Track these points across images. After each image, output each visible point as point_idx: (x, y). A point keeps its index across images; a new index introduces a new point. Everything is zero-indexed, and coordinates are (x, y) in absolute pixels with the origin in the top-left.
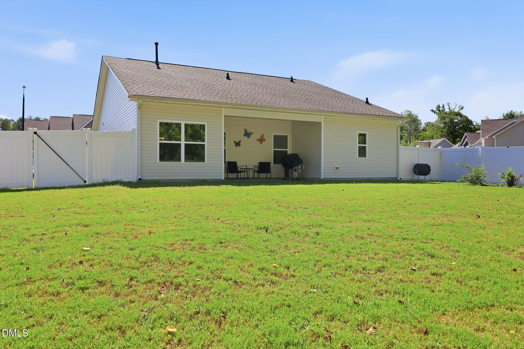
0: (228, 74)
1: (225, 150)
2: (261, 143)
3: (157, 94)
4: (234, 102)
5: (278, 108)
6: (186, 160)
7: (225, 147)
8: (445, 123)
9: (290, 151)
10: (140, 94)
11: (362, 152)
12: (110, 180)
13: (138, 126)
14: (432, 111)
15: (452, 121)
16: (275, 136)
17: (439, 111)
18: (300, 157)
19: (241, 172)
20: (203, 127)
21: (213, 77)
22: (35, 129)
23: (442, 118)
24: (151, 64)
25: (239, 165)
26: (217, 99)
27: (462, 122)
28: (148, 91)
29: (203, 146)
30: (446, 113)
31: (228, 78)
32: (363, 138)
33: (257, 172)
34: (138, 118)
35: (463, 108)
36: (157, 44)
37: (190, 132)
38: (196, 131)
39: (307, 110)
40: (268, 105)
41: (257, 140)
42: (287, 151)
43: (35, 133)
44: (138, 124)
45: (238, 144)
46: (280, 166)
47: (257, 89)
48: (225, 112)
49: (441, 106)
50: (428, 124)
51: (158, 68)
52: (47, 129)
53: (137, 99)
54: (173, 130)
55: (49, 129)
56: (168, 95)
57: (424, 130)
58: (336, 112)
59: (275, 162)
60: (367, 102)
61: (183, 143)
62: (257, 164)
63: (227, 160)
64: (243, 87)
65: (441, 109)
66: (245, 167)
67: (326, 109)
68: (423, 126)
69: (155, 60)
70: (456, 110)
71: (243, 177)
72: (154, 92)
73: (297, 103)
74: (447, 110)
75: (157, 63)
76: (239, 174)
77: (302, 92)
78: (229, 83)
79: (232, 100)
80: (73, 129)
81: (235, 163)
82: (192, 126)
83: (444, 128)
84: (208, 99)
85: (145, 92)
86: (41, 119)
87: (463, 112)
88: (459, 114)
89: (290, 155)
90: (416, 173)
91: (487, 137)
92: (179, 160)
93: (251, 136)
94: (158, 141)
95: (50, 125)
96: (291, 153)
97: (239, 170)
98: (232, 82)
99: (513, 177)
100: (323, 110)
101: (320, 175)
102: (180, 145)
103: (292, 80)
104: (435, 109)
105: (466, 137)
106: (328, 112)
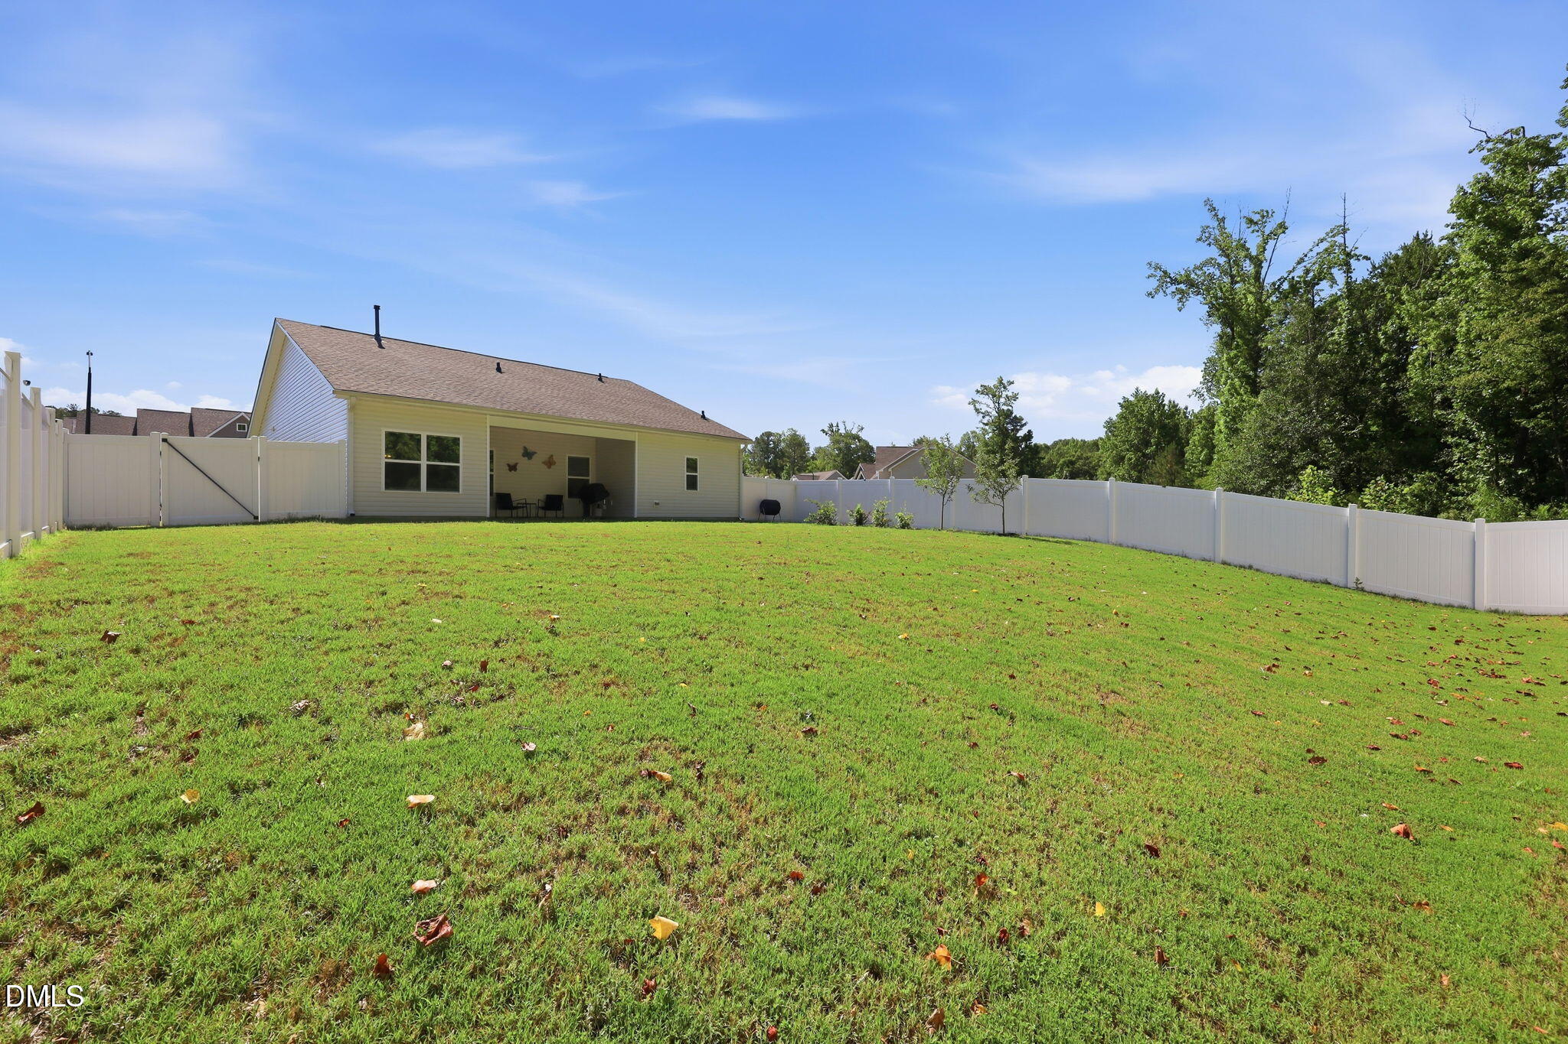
0: (498, 364)
1: (491, 476)
2: (549, 467)
3: (382, 391)
4: (505, 407)
5: (571, 419)
6: (430, 487)
7: (491, 470)
8: (839, 449)
9: (592, 479)
10: (352, 389)
11: (692, 483)
12: (300, 516)
13: (349, 436)
14: (823, 431)
15: (848, 446)
16: (570, 458)
17: (832, 431)
18: (606, 488)
19: (516, 508)
20: (456, 441)
21: (474, 367)
22: (165, 434)
23: (835, 442)
24: (367, 338)
25: (514, 498)
26: (479, 402)
27: (861, 448)
28: (366, 385)
29: (457, 469)
30: (841, 434)
31: (499, 369)
32: (692, 465)
33: (543, 508)
34: (350, 423)
35: (862, 429)
36: (377, 308)
37: (434, 448)
38: (447, 448)
39: (613, 424)
40: (556, 414)
41: (544, 463)
42: (588, 480)
43: (165, 440)
44: (349, 433)
45: (512, 468)
46: (576, 501)
47: (543, 390)
48: (491, 421)
49: (835, 425)
50: (819, 450)
51: (380, 346)
52: (131, 431)
53: (348, 397)
54: (405, 444)
55: (135, 433)
56: (399, 392)
57: (814, 458)
58: (656, 429)
59: (571, 495)
60: (703, 417)
61: (424, 463)
62: (542, 496)
63: (495, 491)
64: (522, 386)
65: (834, 429)
66: (524, 501)
67: (641, 423)
68: (812, 451)
69: (374, 333)
70: (854, 432)
71: (520, 515)
72: (376, 387)
73: (601, 413)
74: (842, 431)
75: (377, 337)
76: (514, 512)
77: (613, 398)
78: (500, 378)
79: (502, 404)
80: (192, 434)
81: (508, 495)
82: (439, 439)
83: (838, 455)
84: (464, 402)
85: (361, 387)
86: (101, 412)
87: (863, 435)
88: (857, 437)
89: (593, 484)
90: (762, 512)
91: (882, 470)
92: (418, 487)
93: (534, 457)
94: (383, 458)
95: (138, 426)
96: (594, 482)
97: (514, 504)
98: (505, 376)
99: (861, 515)
100: (636, 426)
101: (633, 513)
102: (418, 467)
103: (600, 378)
104: (826, 430)
105: (861, 469)
106: (644, 427)
